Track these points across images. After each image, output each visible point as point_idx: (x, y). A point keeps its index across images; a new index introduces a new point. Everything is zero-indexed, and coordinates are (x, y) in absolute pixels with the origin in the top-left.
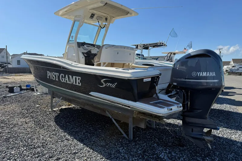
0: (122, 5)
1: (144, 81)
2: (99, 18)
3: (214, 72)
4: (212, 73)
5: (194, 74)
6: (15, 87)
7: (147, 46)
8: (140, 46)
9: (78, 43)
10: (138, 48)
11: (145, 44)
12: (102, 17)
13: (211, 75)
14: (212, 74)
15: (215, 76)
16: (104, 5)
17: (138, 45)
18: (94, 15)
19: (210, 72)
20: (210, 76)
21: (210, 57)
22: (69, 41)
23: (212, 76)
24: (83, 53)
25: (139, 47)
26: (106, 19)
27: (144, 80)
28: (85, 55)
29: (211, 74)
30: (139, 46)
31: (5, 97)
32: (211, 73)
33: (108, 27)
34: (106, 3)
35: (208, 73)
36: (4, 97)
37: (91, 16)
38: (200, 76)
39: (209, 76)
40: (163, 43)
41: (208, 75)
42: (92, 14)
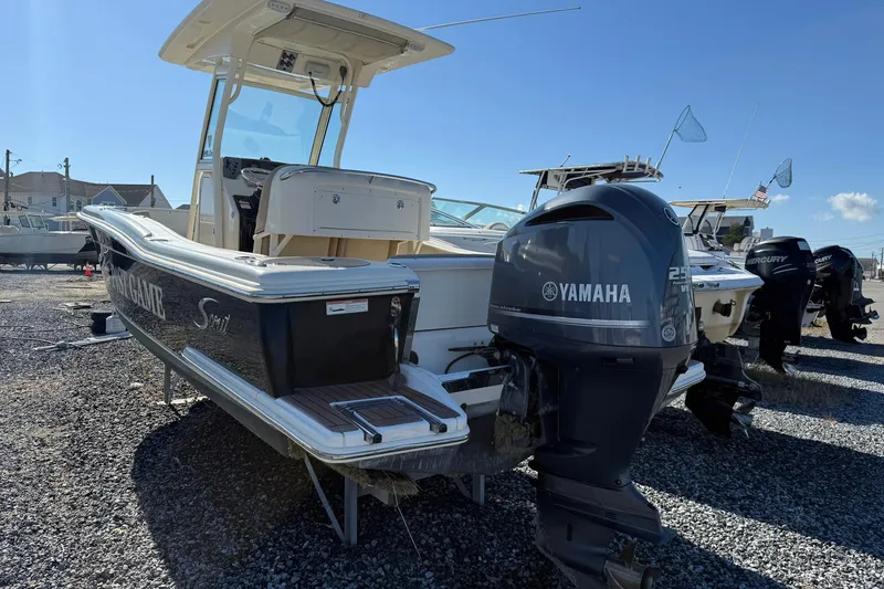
0: (364, 15)
1: (329, 313)
2: (316, 68)
3: (625, 287)
4: (615, 287)
5: (550, 291)
6: (110, 314)
7: (581, 175)
8: (556, 176)
9: (227, 161)
10: (548, 184)
11: (569, 170)
12: (329, 63)
13: (611, 297)
14: (615, 293)
15: (629, 300)
16: (288, 17)
17: (547, 172)
18: (292, 57)
19: (608, 287)
20: (608, 300)
21: (610, 217)
22: (202, 153)
23: (615, 300)
24: (237, 198)
25: (551, 181)
26: (344, 71)
27: (328, 306)
28: (242, 207)
29: (608, 293)
30: (550, 177)
31: (62, 348)
32: (612, 290)
33: (351, 102)
34: (295, 9)
35: (599, 287)
36: (58, 346)
37: (282, 62)
38: (570, 299)
39: (602, 300)
40: (643, 166)
41: (598, 295)
42: (284, 55)
